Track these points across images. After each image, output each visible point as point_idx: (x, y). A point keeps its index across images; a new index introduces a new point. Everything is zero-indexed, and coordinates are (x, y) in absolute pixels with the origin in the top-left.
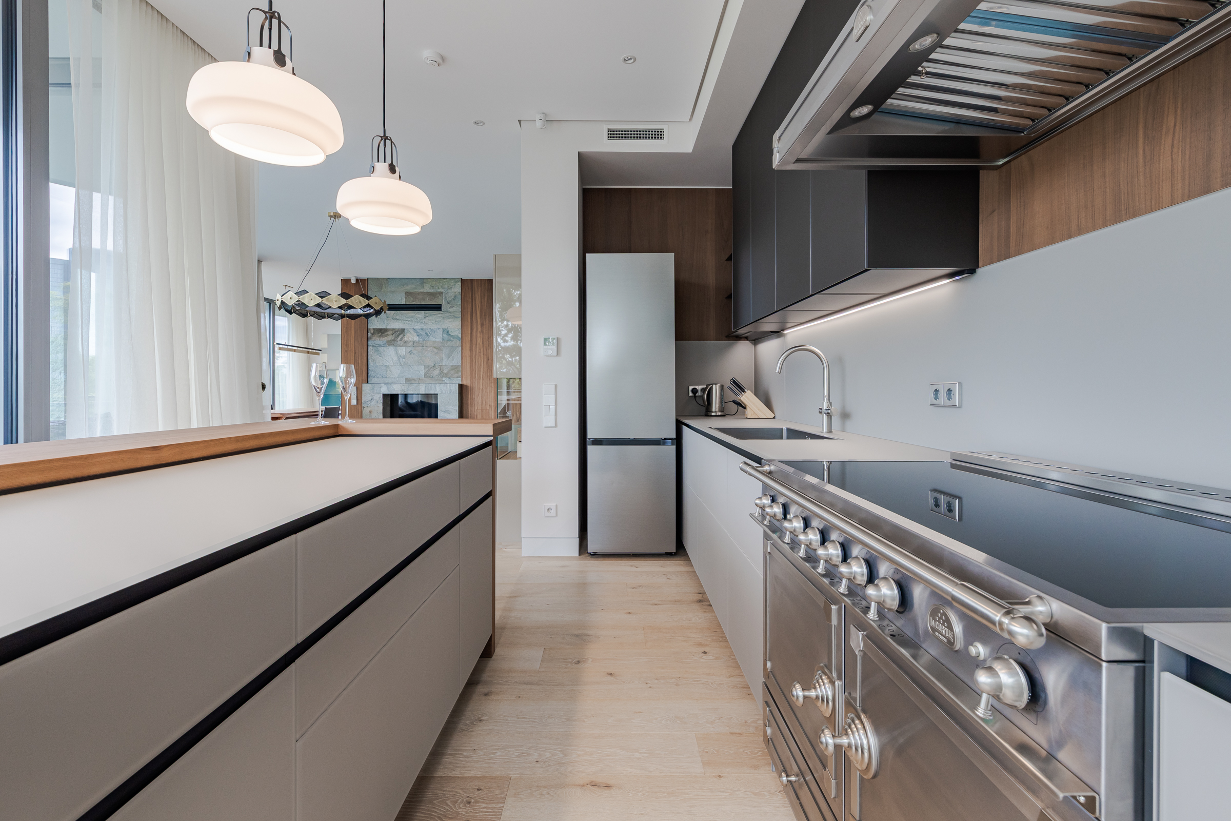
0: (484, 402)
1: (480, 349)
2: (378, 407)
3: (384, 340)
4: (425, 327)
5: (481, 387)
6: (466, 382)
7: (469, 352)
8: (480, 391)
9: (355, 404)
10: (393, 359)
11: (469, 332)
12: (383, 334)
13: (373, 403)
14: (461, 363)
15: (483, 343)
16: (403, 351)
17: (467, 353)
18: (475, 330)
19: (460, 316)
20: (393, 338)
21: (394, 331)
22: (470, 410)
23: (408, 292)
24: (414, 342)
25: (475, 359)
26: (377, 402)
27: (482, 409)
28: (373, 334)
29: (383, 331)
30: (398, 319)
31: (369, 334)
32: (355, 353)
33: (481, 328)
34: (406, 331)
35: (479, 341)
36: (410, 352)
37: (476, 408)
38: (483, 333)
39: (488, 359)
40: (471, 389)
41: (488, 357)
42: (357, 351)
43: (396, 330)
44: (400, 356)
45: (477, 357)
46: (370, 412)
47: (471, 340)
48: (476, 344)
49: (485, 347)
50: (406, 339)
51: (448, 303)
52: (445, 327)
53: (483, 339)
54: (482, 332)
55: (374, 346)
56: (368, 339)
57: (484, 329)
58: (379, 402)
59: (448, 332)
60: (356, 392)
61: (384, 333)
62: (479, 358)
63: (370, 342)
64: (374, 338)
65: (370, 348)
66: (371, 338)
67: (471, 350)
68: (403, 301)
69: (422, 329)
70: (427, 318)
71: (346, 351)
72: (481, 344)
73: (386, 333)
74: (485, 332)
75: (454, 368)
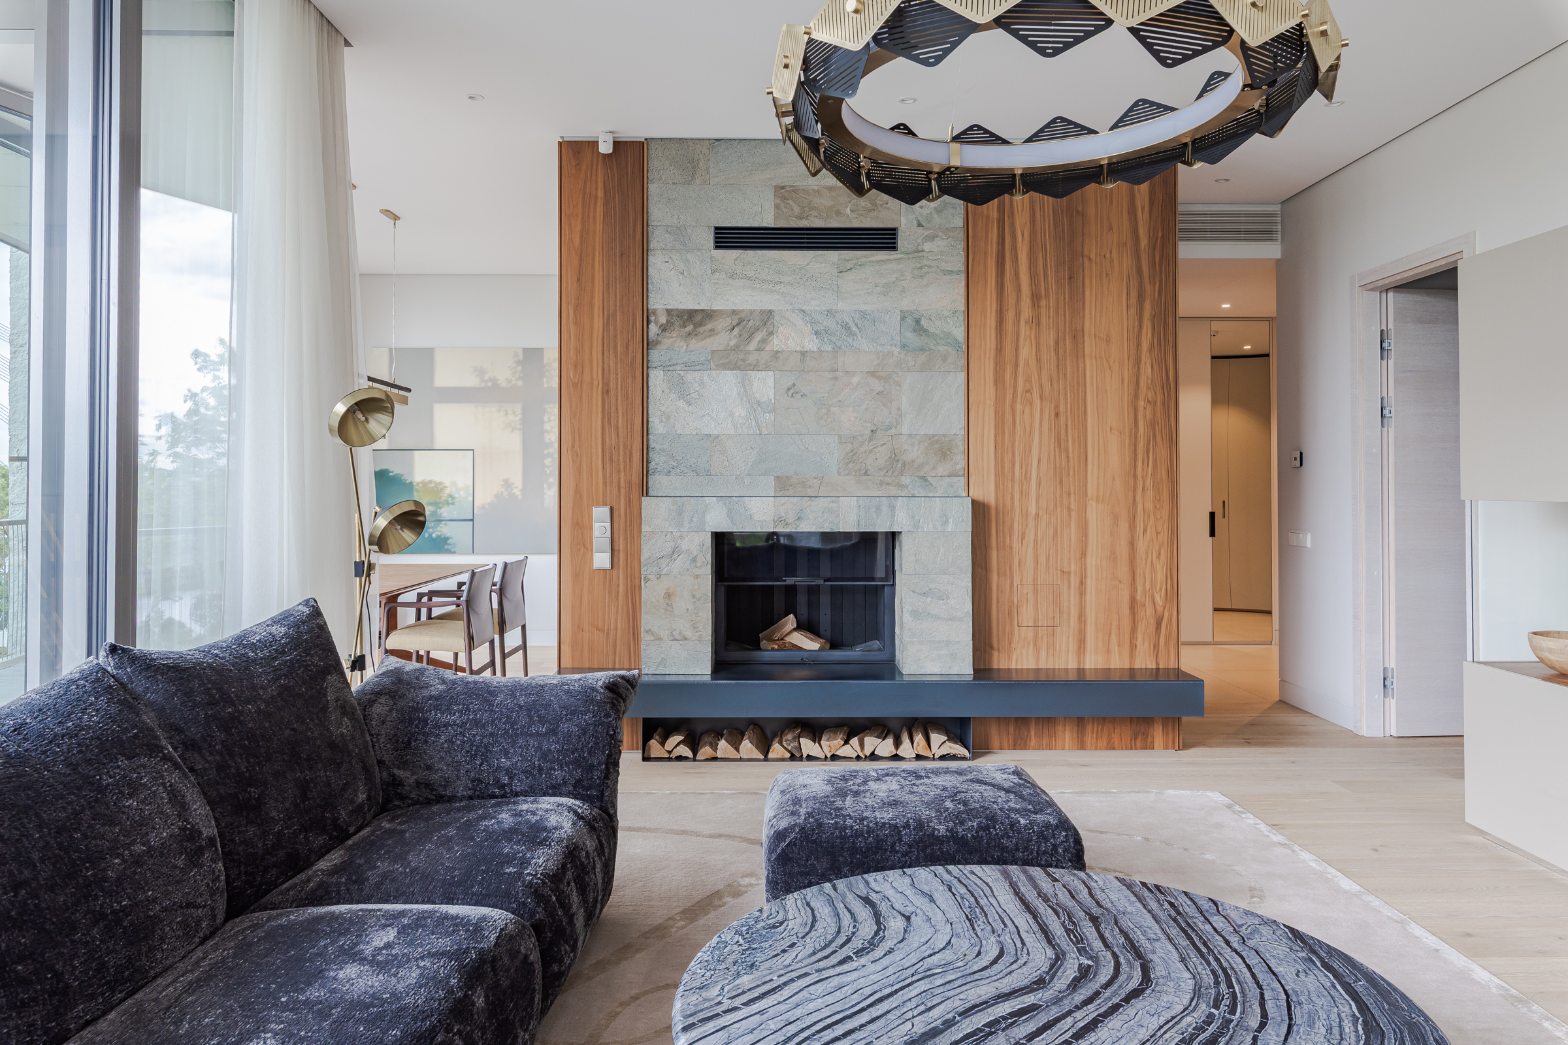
0: (1043, 560)
1: (1028, 380)
2: (697, 577)
3: (701, 347)
4: (841, 306)
5: (1033, 510)
6: (986, 492)
7: (990, 390)
8: (1031, 522)
9: (607, 564)
10: (731, 414)
11: (991, 321)
12: (701, 329)
13: (680, 562)
14: (963, 423)
15: (1039, 360)
16: (764, 384)
17: (985, 391)
18: (1010, 317)
19: (962, 267)
20: (732, 343)
21: (741, 321)
22: (994, 588)
23: (783, 188)
24: (803, 354)
25: (1014, 415)
26: (694, 560)
27: (1035, 584)
28: (664, 329)
29: (698, 318)
30: (750, 279)
31: (653, 329)
32: (606, 392)
33: (1033, 306)
34: (777, 318)
35: (1026, 352)
36: (792, 391)
37: (1016, 581)
38: (1039, 324)
39: (1057, 415)
40: (997, 514)
41: (1057, 407)
42: (612, 386)
43: (743, 315)
44: (758, 403)
45: (1019, 407)
46: (669, 595)
47: (1000, 350)
48: (1016, 365)
49: (1044, 374)
50: (776, 343)
51: (920, 225)
52: (906, 304)
53: (1038, 344)
54: (1036, 320)
55: (667, 368)
56: (647, 345)
57: (1043, 311)
58: (701, 559)
59: (918, 322)
60: (608, 525)
61: (700, 324)
62: (1027, 411)
63: (655, 355)
64: (666, 342)
65: (657, 379)
66: (657, 343)
67: (998, 380)
68: (766, 217)
69: (830, 312)
70: (849, 276)
71: (575, 385)
72: (1033, 362)
73: (709, 326)
74: (1044, 320)
75: (940, 448)
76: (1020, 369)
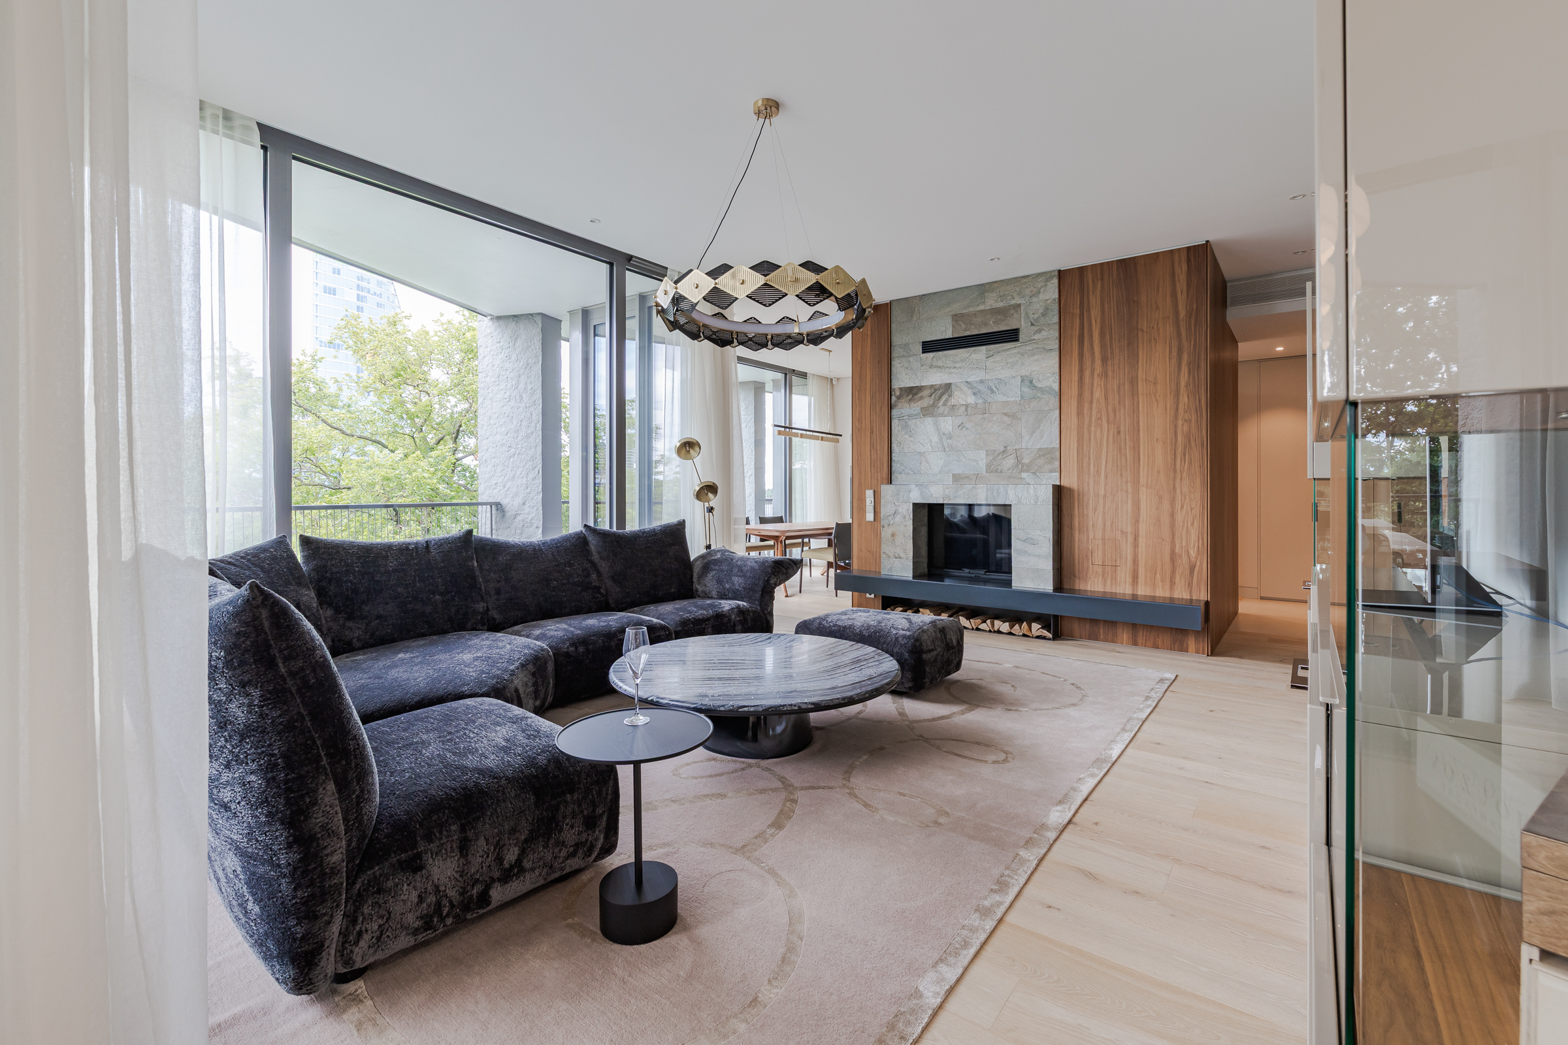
0: (1108, 524)
1: (1100, 411)
2: (906, 526)
3: (916, 407)
4: (988, 377)
5: (1102, 492)
6: (1069, 482)
7: (1074, 420)
8: (1101, 500)
9: (872, 519)
10: (931, 441)
11: (1075, 377)
12: (916, 397)
13: (898, 519)
14: (1058, 441)
15: (1106, 399)
16: (948, 424)
17: (1071, 421)
18: (1087, 373)
19: (1057, 346)
20: (931, 403)
21: (934, 389)
22: (1077, 540)
23: (956, 315)
24: (967, 406)
25: (1090, 434)
26: (904, 517)
27: (1103, 539)
28: (898, 398)
29: (915, 391)
30: (940, 367)
31: (894, 398)
32: (872, 432)
33: (1103, 365)
34: (953, 387)
35: (1098, 394)
36: (961, 426)
37: (1091, 536)
38: (1106, 376)
39: (1119, 432)
40: (1079, 495)
41: (1119, 428)
42: (874, 429)
43: (936, 387)
44: (944, 434)
45: (1093, 429)
46: (893, 535)
47: (1080, 395)
48: (1091, 402)
49: (1110, 407)
50: (953, 401)
51: (1032, 325)
52: (1025, 371)
53: (1106, 389)
54: (1104, 374)
55: (899, 419)
56: (891, 407)
57: (1110, 368)
58: (907, 517)
59: (1031, 382)
60: (873, 500)
61: (916, 394)
62: (1098, 432)
63: (895, 412)
64: (900, 405)
65: (895, 423)
66: (896, 405)
67: (1080, 413)
68: (946, 331)
69: (982, 381)
70: (991, 359)
71: (858, 429)
72: (1102, 401)
73: (920, 395)
74: (1110, 374)
75: (1043, 453)
76: (1094, 406)
